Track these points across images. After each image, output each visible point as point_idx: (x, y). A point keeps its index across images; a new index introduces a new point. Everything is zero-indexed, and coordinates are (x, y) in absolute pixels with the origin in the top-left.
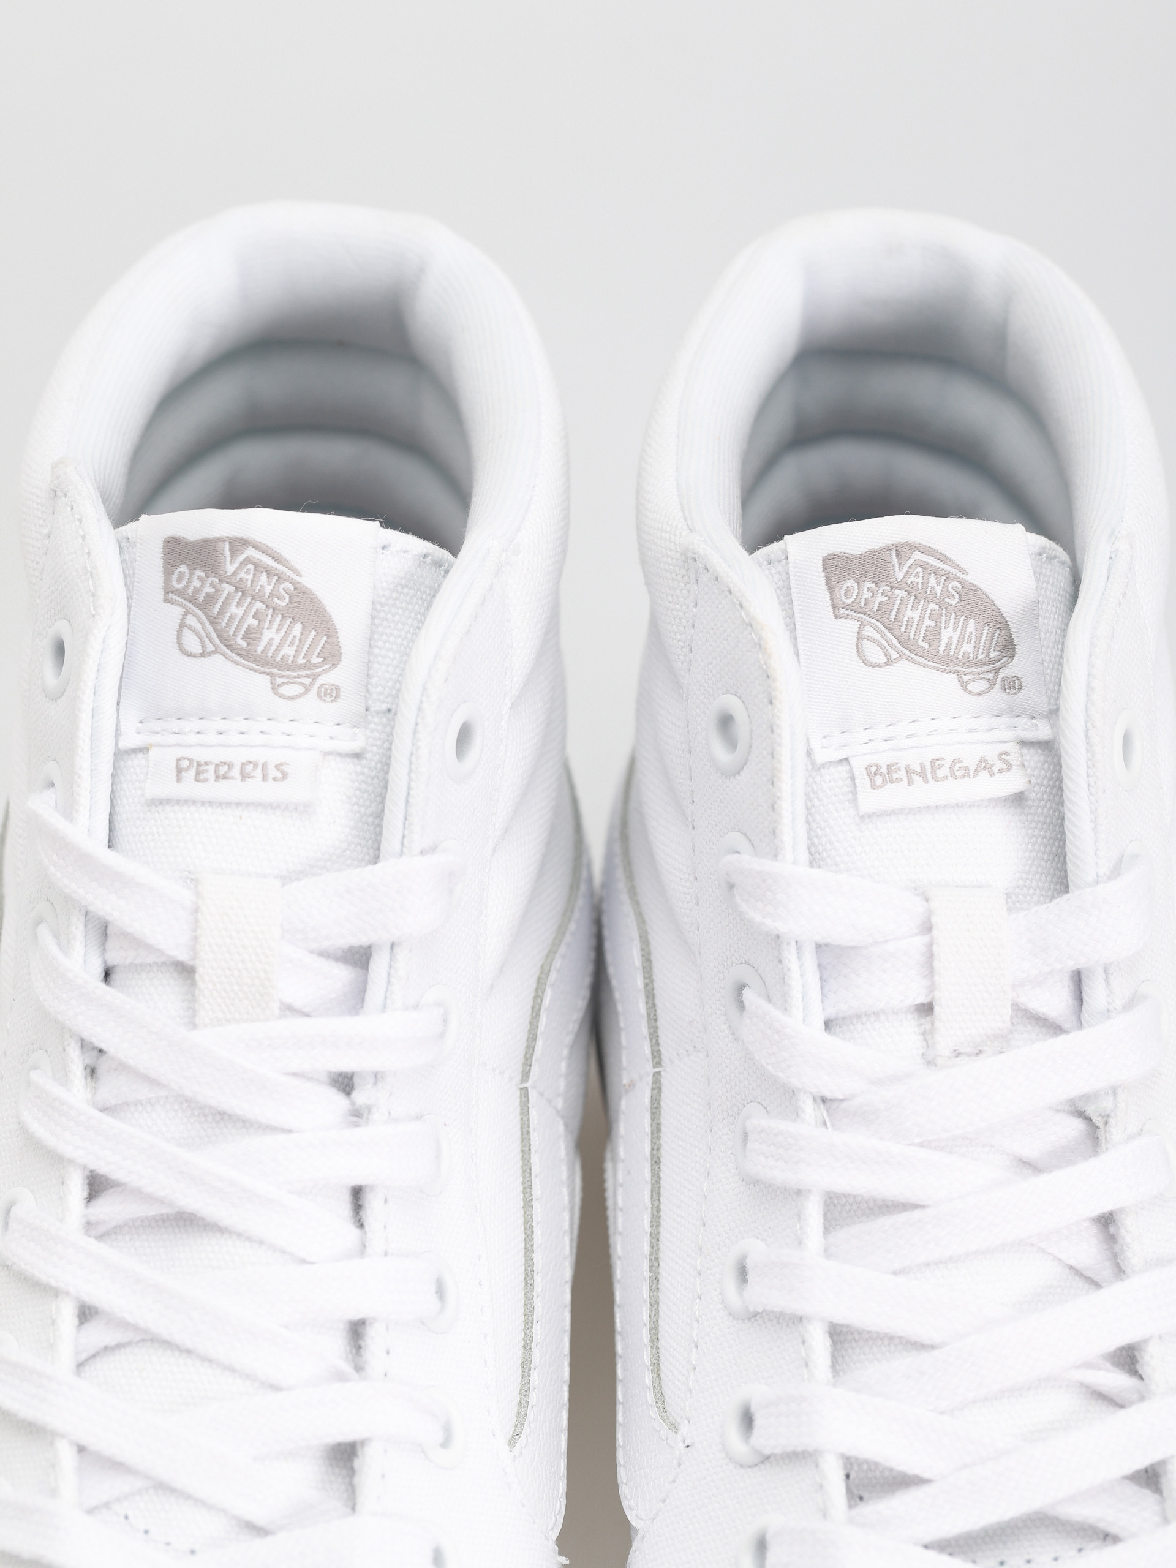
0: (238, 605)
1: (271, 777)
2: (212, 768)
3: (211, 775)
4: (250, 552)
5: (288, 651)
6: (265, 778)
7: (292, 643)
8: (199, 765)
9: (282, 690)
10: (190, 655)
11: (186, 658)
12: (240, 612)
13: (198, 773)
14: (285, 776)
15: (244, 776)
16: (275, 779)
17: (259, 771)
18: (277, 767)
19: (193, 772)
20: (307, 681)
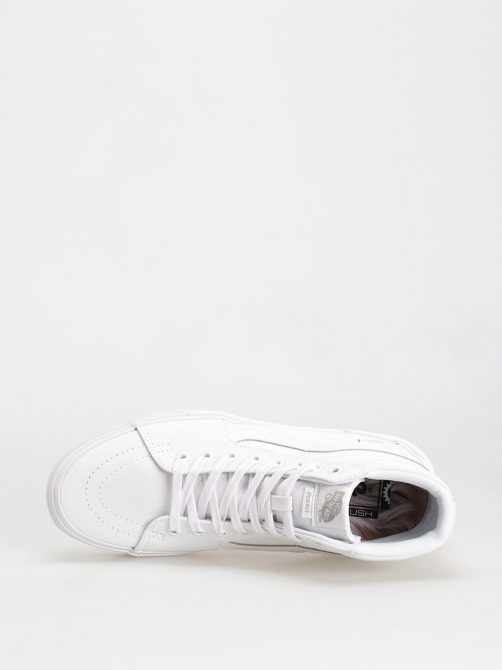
2: (308, 499)
4: (339, 508)
7: (326, 514)
9: (320, 512)
10: (326, 496)
16: (306, 510)
18: (308, 511)
20: (321, 517)
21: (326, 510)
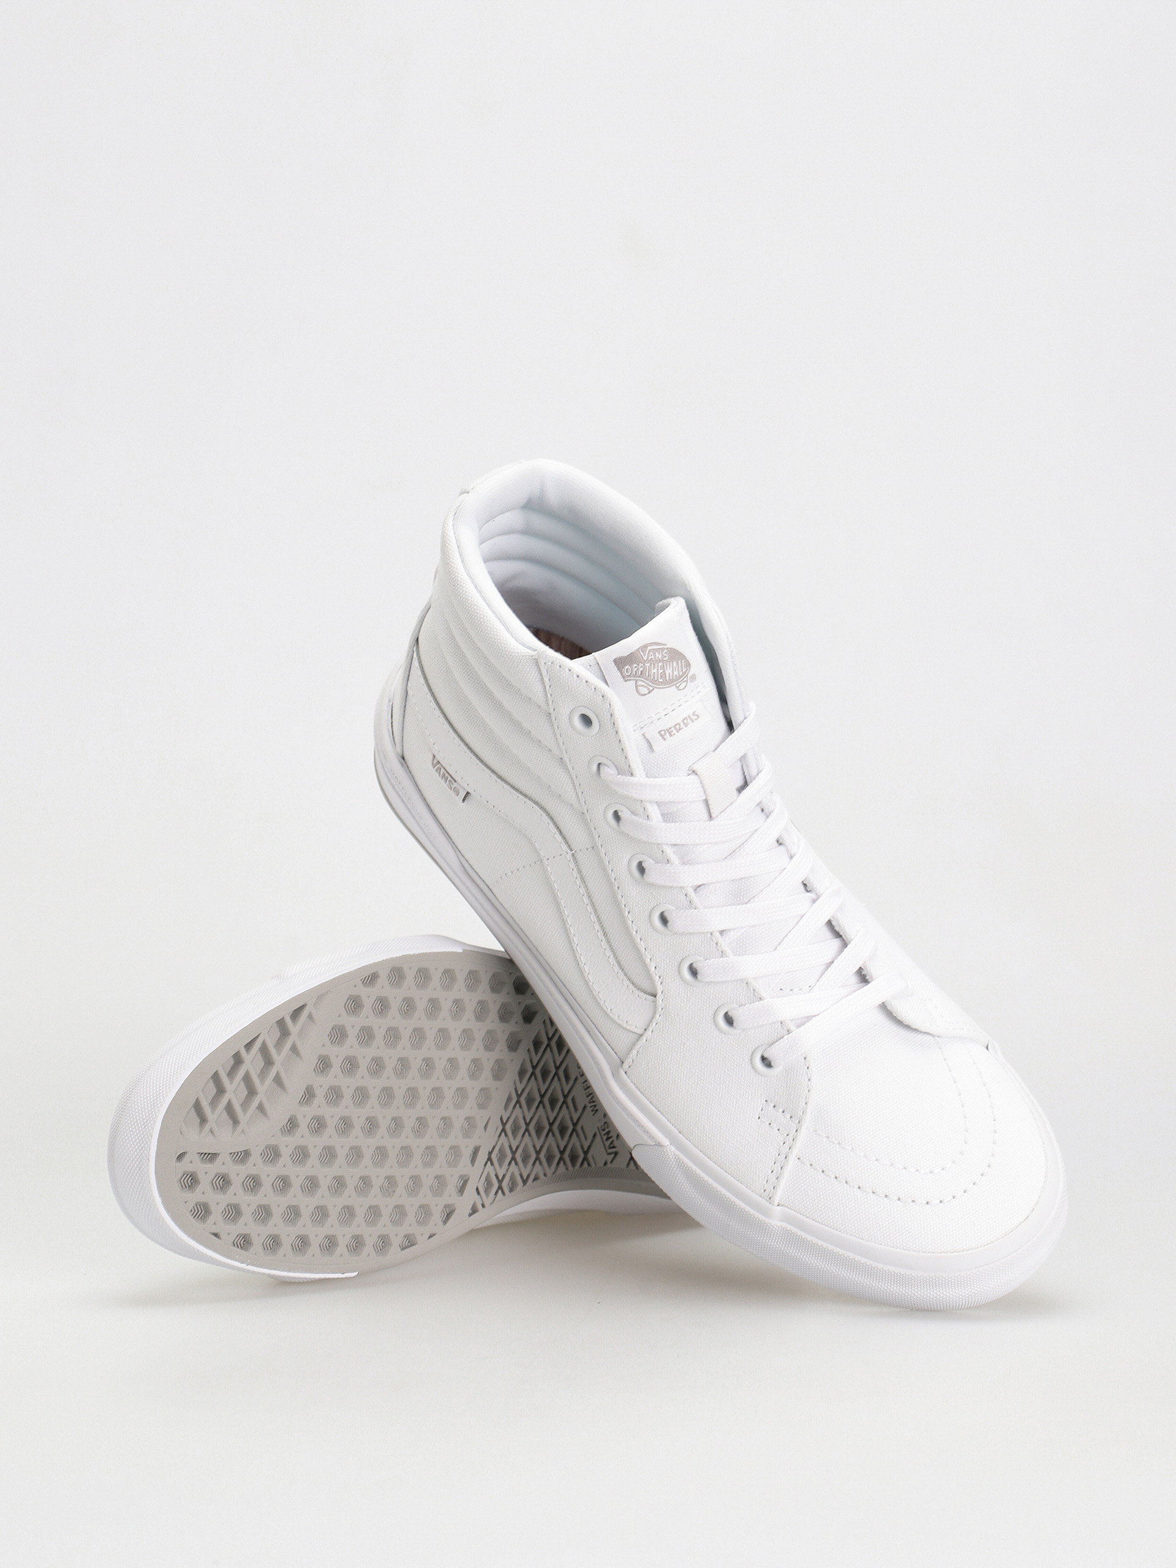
0: (654, 669)
1: (694, 720)
2: (673, 729)
3: (675, 731)
4: (649, 648)
5: (676, 673)
6: (693, 721)
7: (676, 670)
8: (667, 730)
9: (680, 688)
10: (645, 695)
11: (643, 697)
12: (655, 671)
13: (670, 733)
14: (698, 717)
15: (686, 725)
16: (696, 719)
17: (689, 720)
19: (667, 734)
20: (685, 679)
21: (670, 675)
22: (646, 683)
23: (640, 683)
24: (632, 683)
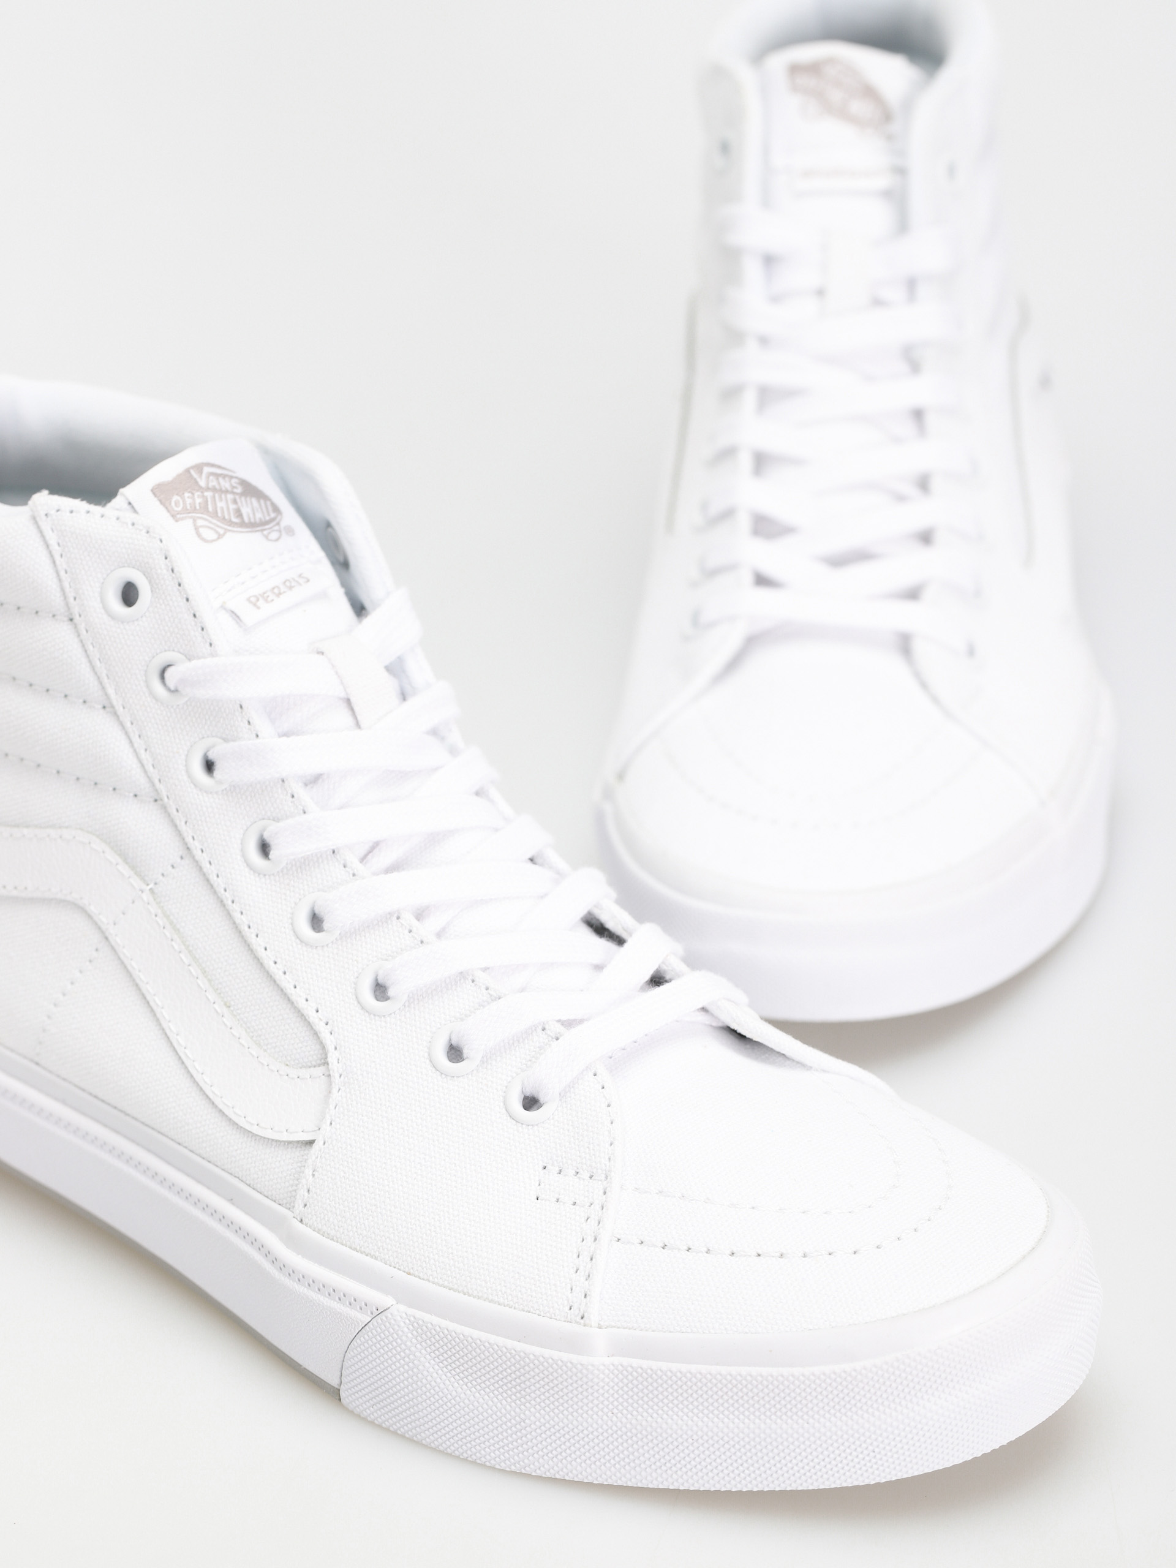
0: (221, 502)
1: (301, 583)
2: (270, 593)
3: (272, 597)
4: (206, 472)
5: (258, 515)
6: (299, 585)
7: (257, 510)
8: (262, 595)
12: (224, 506)
13: (265, 599)
15: (289, 589)
16: (304, 583)
17: (294, 583)
19: (262, 600)
22: (211, 522)
23: (200, 522)
24: (189, 523)
